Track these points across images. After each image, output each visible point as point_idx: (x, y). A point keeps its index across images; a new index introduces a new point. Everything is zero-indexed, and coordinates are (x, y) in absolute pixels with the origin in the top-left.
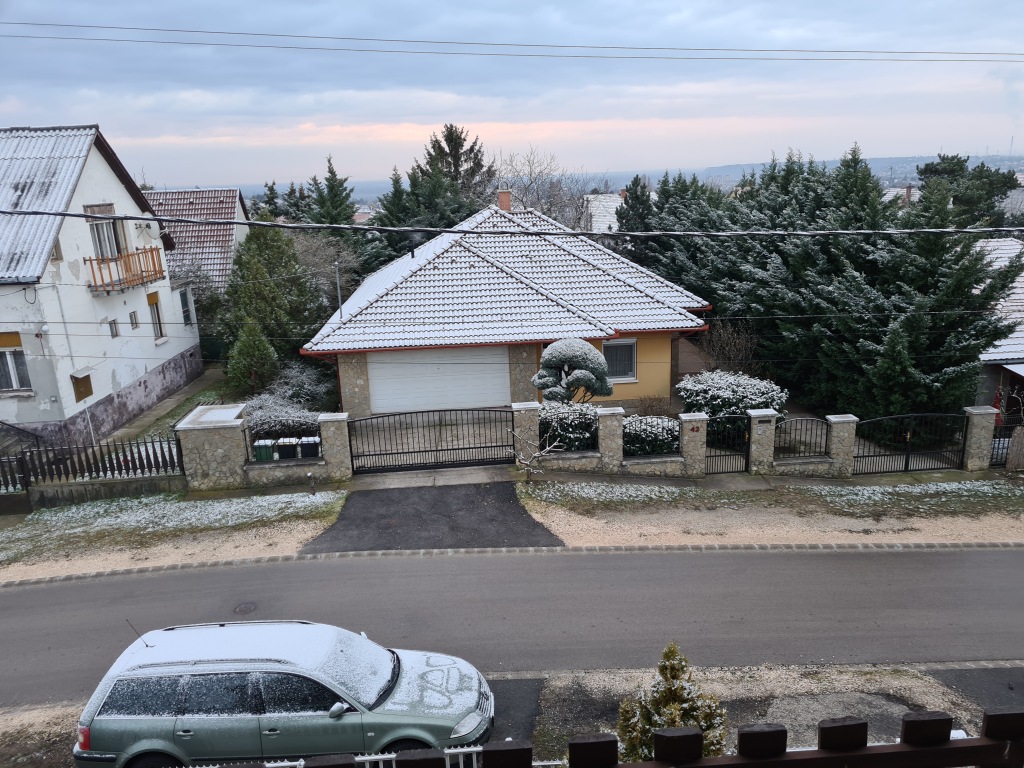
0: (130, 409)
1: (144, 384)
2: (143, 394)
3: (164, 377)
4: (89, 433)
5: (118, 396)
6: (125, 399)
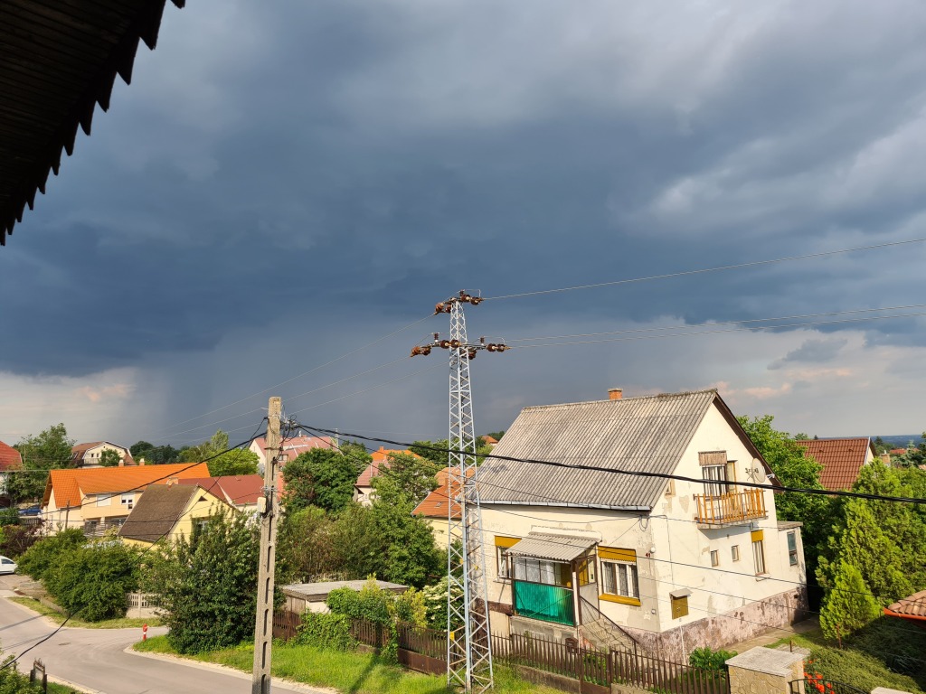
0: (724, 637)
1: (740, 615)
2: (739, 625)
3: (763, 613)
4: (680, 650)
5: (713, 621)
6: (719, 626)
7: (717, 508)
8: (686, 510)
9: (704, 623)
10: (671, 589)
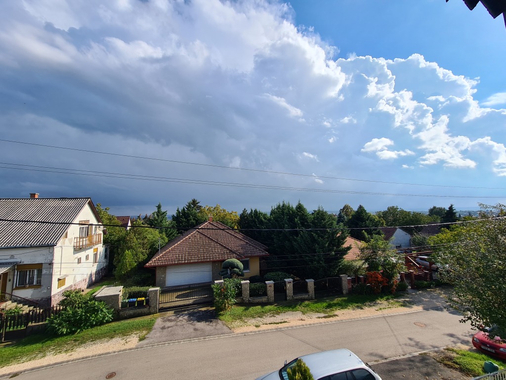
1: (85, 280)
5: (74, 285)
6: (77, 286)
7: (85, 241)
8: (71, 243)
9: (71, 286)
10: (59, 277)
